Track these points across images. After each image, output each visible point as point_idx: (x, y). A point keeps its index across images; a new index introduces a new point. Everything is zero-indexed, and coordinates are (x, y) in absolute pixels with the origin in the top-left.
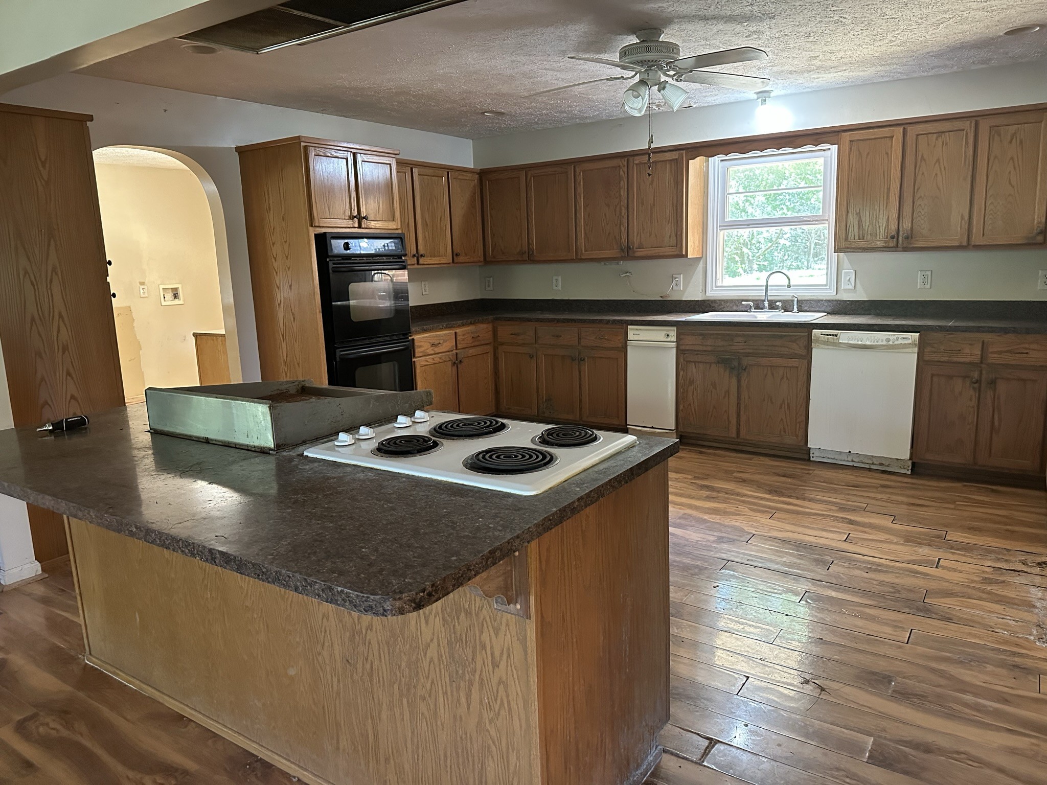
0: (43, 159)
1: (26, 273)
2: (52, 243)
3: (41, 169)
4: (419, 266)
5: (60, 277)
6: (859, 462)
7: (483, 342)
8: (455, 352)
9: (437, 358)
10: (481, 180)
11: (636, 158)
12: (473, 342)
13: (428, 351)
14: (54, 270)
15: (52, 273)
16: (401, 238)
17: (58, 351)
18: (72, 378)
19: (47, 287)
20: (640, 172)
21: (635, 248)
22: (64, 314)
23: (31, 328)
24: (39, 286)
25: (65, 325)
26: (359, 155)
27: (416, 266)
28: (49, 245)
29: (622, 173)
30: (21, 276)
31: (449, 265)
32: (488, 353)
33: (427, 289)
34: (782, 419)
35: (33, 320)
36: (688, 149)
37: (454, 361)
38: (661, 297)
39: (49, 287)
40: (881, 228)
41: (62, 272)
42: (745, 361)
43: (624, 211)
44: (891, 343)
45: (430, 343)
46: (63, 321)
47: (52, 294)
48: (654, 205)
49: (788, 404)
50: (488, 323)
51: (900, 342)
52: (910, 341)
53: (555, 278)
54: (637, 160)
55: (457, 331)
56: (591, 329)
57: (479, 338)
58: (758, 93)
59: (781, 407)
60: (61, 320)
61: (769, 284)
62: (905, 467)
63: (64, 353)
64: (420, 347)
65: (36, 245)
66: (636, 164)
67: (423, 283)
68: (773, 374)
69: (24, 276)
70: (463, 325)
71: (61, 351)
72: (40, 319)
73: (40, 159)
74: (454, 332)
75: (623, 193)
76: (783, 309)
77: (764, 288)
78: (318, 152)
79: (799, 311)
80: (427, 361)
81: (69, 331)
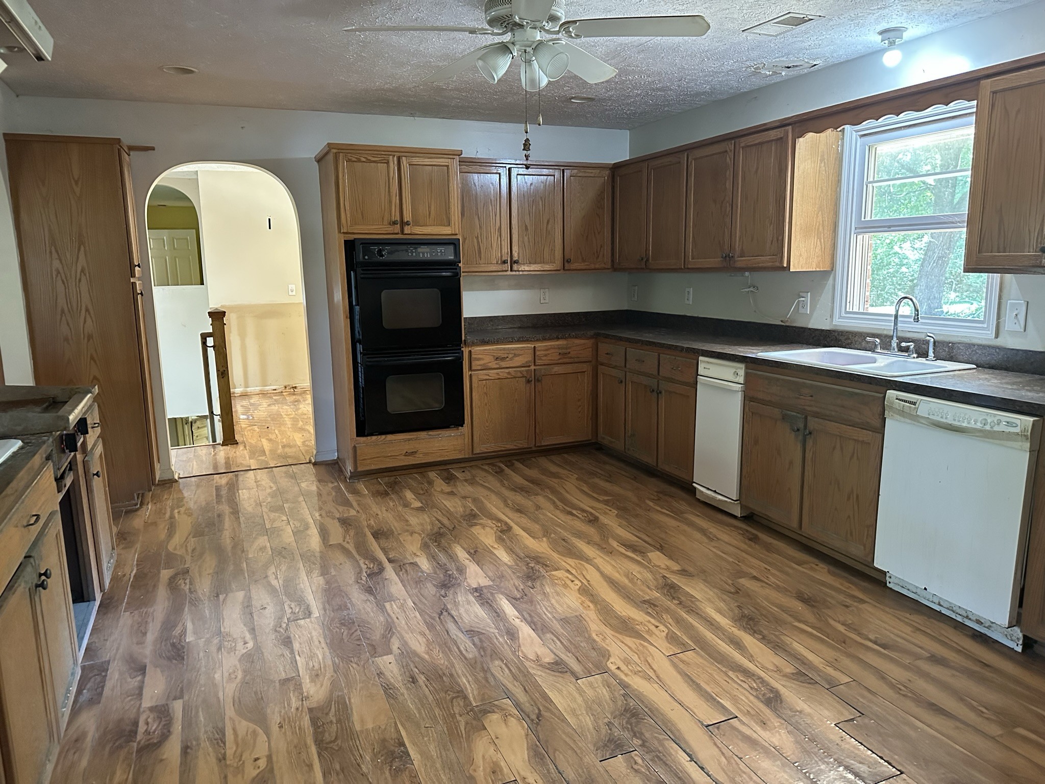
0: (76, 178)
1: (58, 272)
2: (82, 248)
3: (74, 186)
4: (514, 273)
5: (88, 277)
6: (948, 609)
7: (576, 360)
8: (533, 368)
9: (503, 373)
10: (613, 177)
11: (743, 139)
12: (559, 359)
13: (490, 364)
14: (83, 271)
15: (81, 275)
16: (454, 244)
17: (84, 339)
18: (95, 362)
19: (76, 285)
20: (746, 157)
21: (736, 256)
22: (90, 307)
23: (61, 319)
24: (69, 284)
25: (91, 317)
26: (404, 158)
27: (509, 273)
28: (79, 250)
29: (728, 159)
30: (54, 276)
31: (559, 272)
32: (584, 372)
33: (547, 298)
34: (849, 517)
35: (63, 311)
36: (795, 123)
37: (528, 378)
38: (782, 321)
39: (77, 285)
40: (1032, 234)
41: (89, 273)
42: (813, 423)
43: (729, 209)
44: (988, 427)
45: (494, 356)
46: (89, 314)
47: (80, 290)
48: (757, 201)
49: (857, 496)
50: (588, 338)
51: (1002, 428)
52: (1017, 430)
53: (687, 290)
54: (744, 142)
55: (536, 345)
56: (668, 357)
57: (569, 355)
58: (881, 33)
59: (849, 498)
60: (87, 313)
61: (900, 313)
62: (1014, 638)
63: (89, 340)
64: (479, 359)
65: (68, 250)
66: (743, 148)
67: (542, 291)
68: (842, 448)
69: (57, 276)
70: (544, 339)
71: (86, 339)
72: (69, 311)
73: (74, 179)
74: (533, 346)
75: (729, 185)
76: (916, 353)
77: (893, 319)
78: (350, 158)
79: (937, 358)
80: (488, 375)
81: (94, 323)
